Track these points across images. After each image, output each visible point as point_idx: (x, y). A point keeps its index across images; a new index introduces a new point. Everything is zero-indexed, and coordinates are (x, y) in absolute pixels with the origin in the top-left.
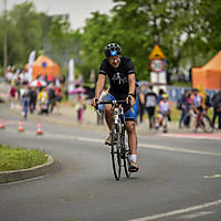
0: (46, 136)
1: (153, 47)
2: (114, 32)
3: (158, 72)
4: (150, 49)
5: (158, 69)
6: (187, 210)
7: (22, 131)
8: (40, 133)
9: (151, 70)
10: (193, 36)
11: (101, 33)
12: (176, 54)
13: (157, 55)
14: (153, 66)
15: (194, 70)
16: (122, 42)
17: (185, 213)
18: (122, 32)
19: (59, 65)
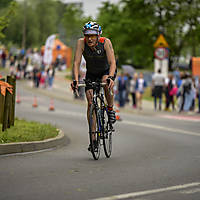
0: (57, 112)
1: (157, 36)
2: (123, 21)
3: (161, 60)
4: (154, 38)
5: (161, 57)
6: (185, 186)
7: (35, 106)
8: (52, 109)
9: (154, 57)
10: (194, 28)
11: (111, 21)
12: (178, 43)
13: (161, 44)
14: (157, 53)
15: (195, 59)
16: (130, 30)
17: (183, 189)
18: (130, 21)
19: (72, 48)
